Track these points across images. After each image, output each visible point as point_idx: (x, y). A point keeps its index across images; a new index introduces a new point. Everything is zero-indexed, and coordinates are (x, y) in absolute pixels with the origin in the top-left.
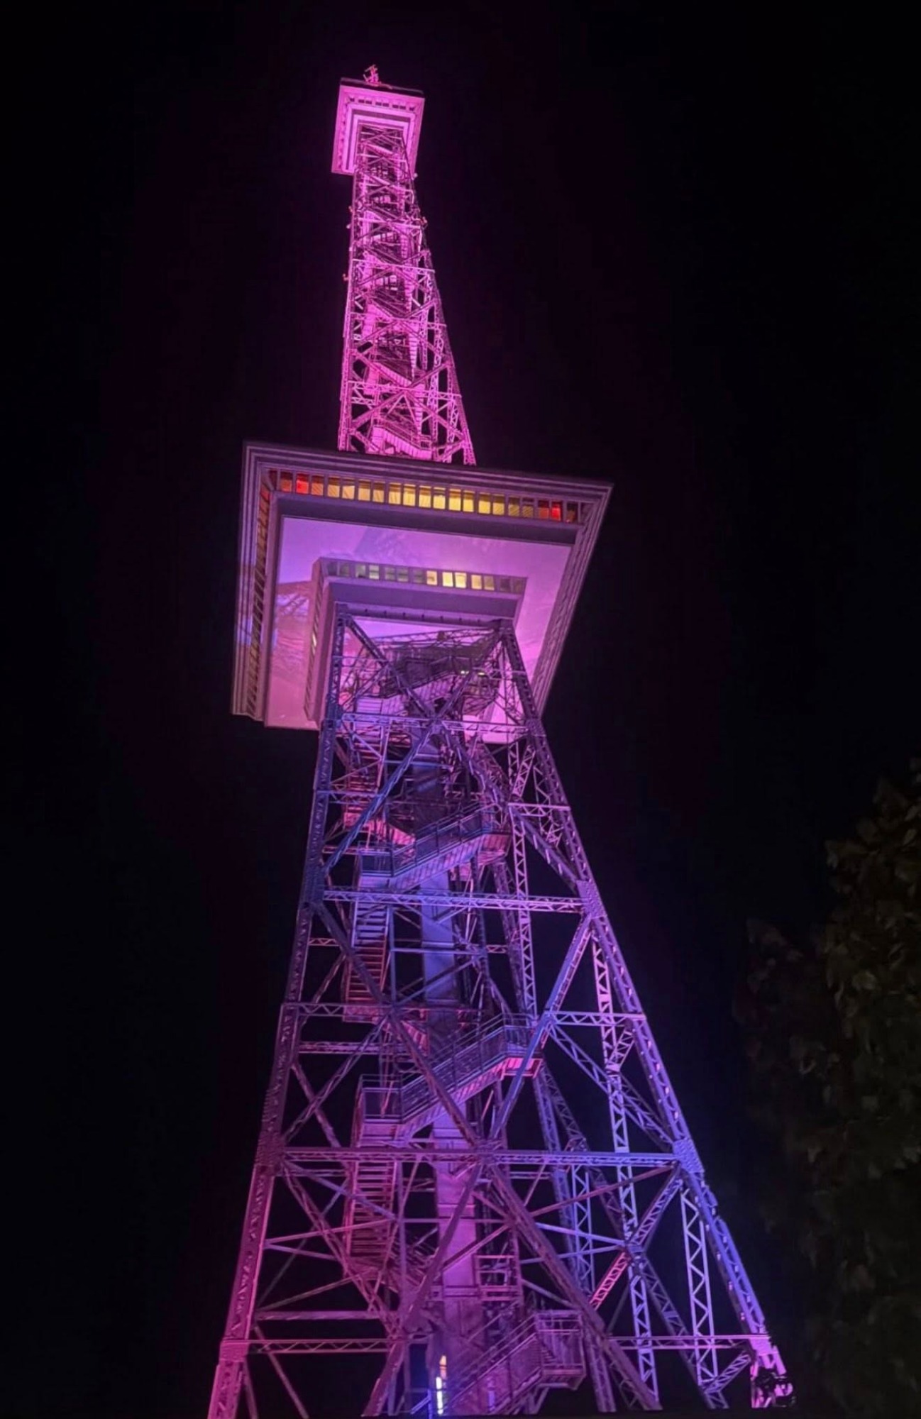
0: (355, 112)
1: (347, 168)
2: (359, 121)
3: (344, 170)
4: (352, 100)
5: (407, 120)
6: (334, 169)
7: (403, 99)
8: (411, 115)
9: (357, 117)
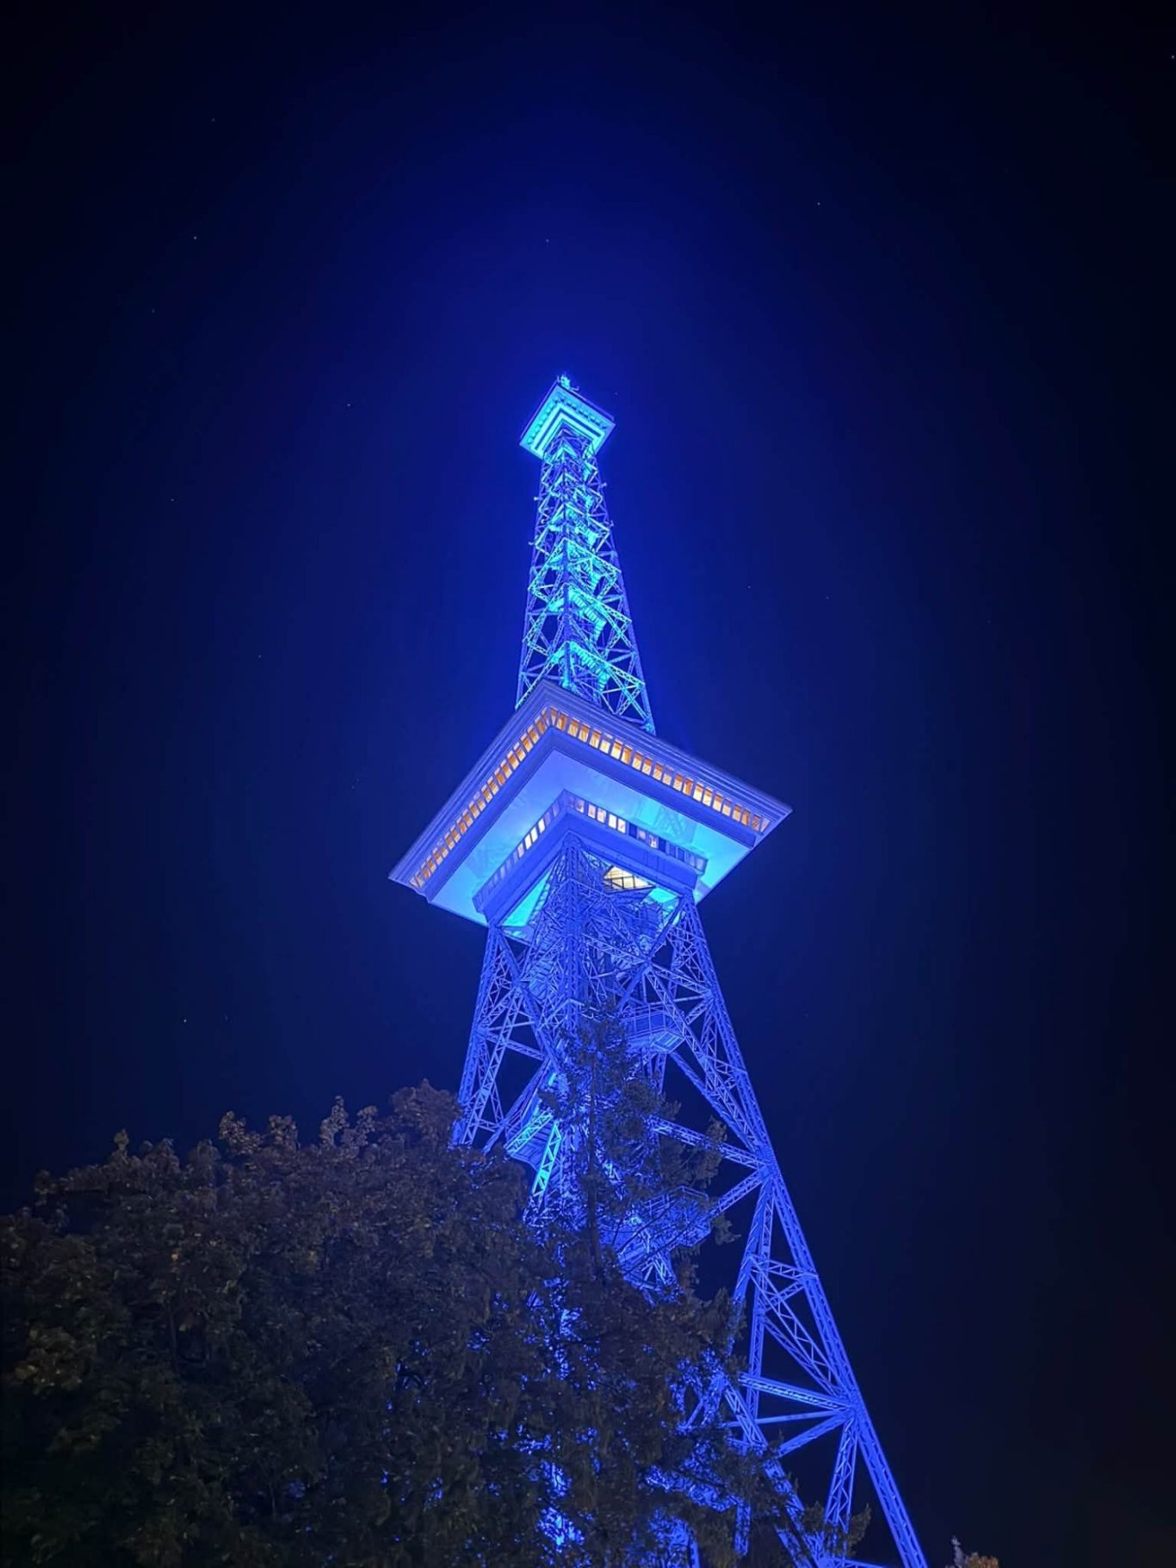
0: (561, 411)
1: (537, 448)
2: (562, 420)
3: (532, 448)
4: (563, 401)
5: (598, 435)
6: (523, 443)
7: (599, 418)
8: (603, 433)
9: (562, 416)
